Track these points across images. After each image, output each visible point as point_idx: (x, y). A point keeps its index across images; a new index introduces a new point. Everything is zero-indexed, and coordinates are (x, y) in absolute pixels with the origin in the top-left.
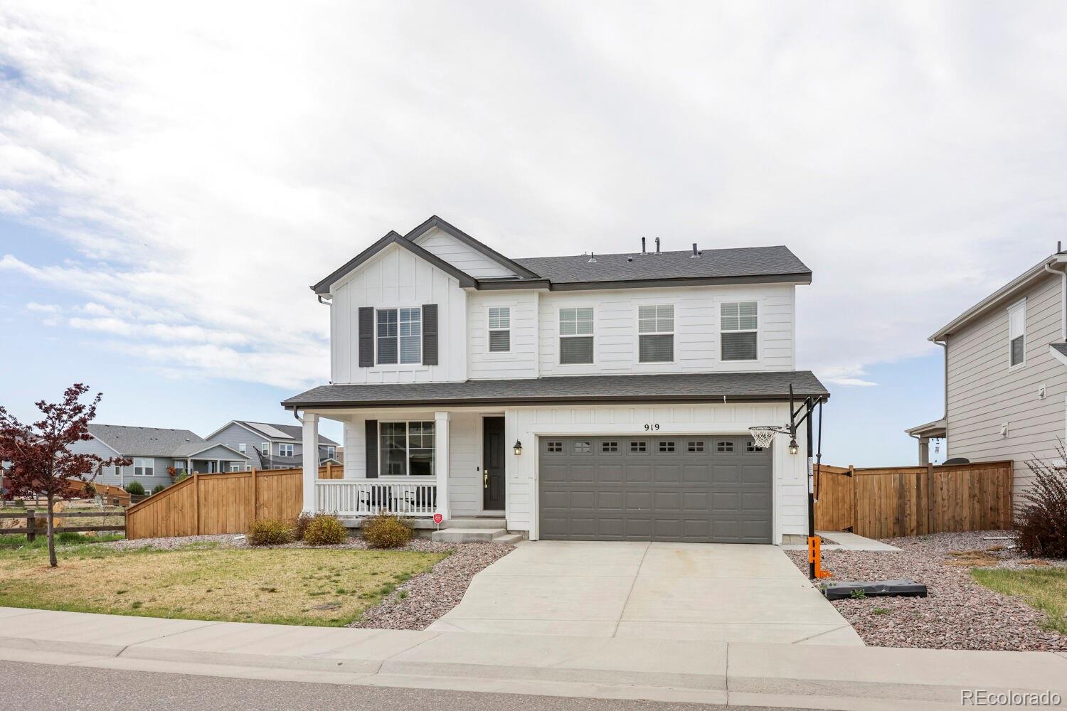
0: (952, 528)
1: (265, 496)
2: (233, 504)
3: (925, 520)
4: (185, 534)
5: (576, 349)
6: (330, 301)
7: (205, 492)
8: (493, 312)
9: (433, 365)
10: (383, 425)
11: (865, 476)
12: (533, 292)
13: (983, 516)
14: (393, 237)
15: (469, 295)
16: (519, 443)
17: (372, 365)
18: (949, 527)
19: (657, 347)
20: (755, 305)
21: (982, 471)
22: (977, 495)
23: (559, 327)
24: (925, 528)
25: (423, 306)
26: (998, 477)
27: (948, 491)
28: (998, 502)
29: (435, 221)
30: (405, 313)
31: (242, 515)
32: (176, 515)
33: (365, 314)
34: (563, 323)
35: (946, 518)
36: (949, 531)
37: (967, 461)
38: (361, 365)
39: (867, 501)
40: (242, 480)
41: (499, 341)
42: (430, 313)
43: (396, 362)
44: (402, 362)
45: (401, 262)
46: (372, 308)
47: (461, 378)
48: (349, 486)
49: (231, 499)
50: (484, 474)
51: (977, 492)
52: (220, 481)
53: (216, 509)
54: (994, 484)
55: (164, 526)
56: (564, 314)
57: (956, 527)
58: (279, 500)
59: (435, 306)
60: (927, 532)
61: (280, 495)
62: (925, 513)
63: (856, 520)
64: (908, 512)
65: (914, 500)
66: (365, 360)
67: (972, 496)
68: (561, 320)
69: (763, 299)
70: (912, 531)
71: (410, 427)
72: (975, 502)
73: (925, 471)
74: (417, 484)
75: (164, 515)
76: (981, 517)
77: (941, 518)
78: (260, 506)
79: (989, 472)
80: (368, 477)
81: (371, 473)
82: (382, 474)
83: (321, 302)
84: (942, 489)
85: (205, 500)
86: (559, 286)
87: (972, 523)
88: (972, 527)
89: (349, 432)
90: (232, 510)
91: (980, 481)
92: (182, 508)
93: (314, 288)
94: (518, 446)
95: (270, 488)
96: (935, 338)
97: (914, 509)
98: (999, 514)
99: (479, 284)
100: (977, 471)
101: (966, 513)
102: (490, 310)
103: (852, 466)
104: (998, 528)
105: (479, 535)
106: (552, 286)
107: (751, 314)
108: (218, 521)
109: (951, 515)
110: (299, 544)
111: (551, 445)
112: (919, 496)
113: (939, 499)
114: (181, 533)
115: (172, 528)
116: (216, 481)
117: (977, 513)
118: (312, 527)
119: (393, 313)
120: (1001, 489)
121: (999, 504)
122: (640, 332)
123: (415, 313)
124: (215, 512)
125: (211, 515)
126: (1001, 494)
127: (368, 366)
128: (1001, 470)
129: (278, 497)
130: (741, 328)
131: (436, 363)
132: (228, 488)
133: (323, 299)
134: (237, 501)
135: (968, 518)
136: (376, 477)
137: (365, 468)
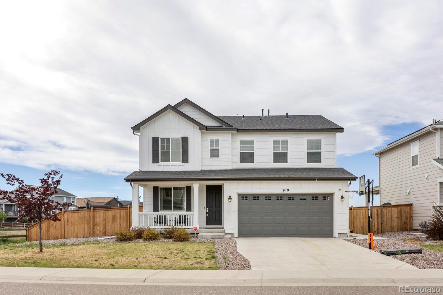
0: (390, 230)
1: (97, 220)
2: (81, 224)
3: (380, 227)
4: (57, 238)
5: (247, 157)
6: (139, 134)
7: (68, 218)
8: (212, 141)
9: (186, 163)
10: (161, 189)
11: (357, 210)
12: (230, 132)
13: (402, 226)
14: (169, 107)
15: (202, 133)
16: (230, 197)
17: (159, 163)
18: (389, 230)
19: (281, 157)
20: (320, 141)
21: (401, 208)
22: (399, 218)
23: (239, 148)
24: (380, 231)
25: (182, 137)
26: (407, 210)
27: (389, 216)
28: (407, 220)
29: (186, 101)
30: (173, 140)
31: (86, 229)
32: (53, 230)
33: (155, 140)
34: (241, 146)
35: (388, 227)
36: (389, 232)
37: (391, 204)
38: (153, 162)
39: (358, 220)
40: (86, 213)
41: (215, 153)
42: (185, 141)
43: (169, 161)
44: (172, 162)
45: (171, 118)
46: (159, 137)
47: (199, 169)
48: (146, 215)
49: (81, 222)
50: (206, 210)
51: (399, 216)
52: (75, 214)
53: (73, 227)
54: (406, 213)
55: (46, 235)
56: (242, 142)
57: (392, 230)
58: (104, 222)
59: (187, 138)
60: (381, 232)
61: (105, 220)
62: (380, 225)
63: (354, 228)
64: (374, 224)
65: (376, 220)
66: (156, 160)
67: (398, 218)
68: (240, 145)
69: (324, 138)
70: (375, 232)
71: (173, 189)
72: (399, 220)
73: (380, 208)
74: (180, 214)
75: (47, 229)
76: (401, 226)
77: (386, 227)
78: (95, 225)
79: (404, 208)
80: (154, 211)
81: (156, 209)
82: (161, 210)
83: (135, 134)
84: (386, 215)
85: (68, 222)
86: (241, 131)
87: (398, 228)
88: (398, 230)
89: (145, 191)
90: (81, 227)
91: (401, 211)
92: (56, 226)
93: (133, 128)
94: (230, 198)
95: (100, 217)
96: (375, 154)
97: (376, 223)
98: (407, 225)
99: (208, 129)
100: (399, 208)
101: (395, 224)
102: (210, 139)
103: (352, 206)
104: (407, 230)
105: (218, 235)
106: (238, 130)
107: (318, 144)
108: (74, 232)
109: (390, 225)
110: (140, 240)
111: (243, 197)
112: (378, 218)
113: (385, 219)
114: (56, 238)
115: (51, 236)
116: (73, 214)
117: (400, 224)
118: (146, 233)
119: (168, 140)
120: (408, 215)
121: (408, 221)
122: (274, 150)
123: (178, 140)
124: (72, 228)
125: (70, 229)
126: (408, 217)
127: (156, 163)
128: (408, 207)
129: (104, 220)
130: (315, 150)
131: (188, 162)
132: (79, 217)
133: (135, 133)
134: (84, 222)
135: (396, 227)
136: (158, 211)
137: (153, 207)
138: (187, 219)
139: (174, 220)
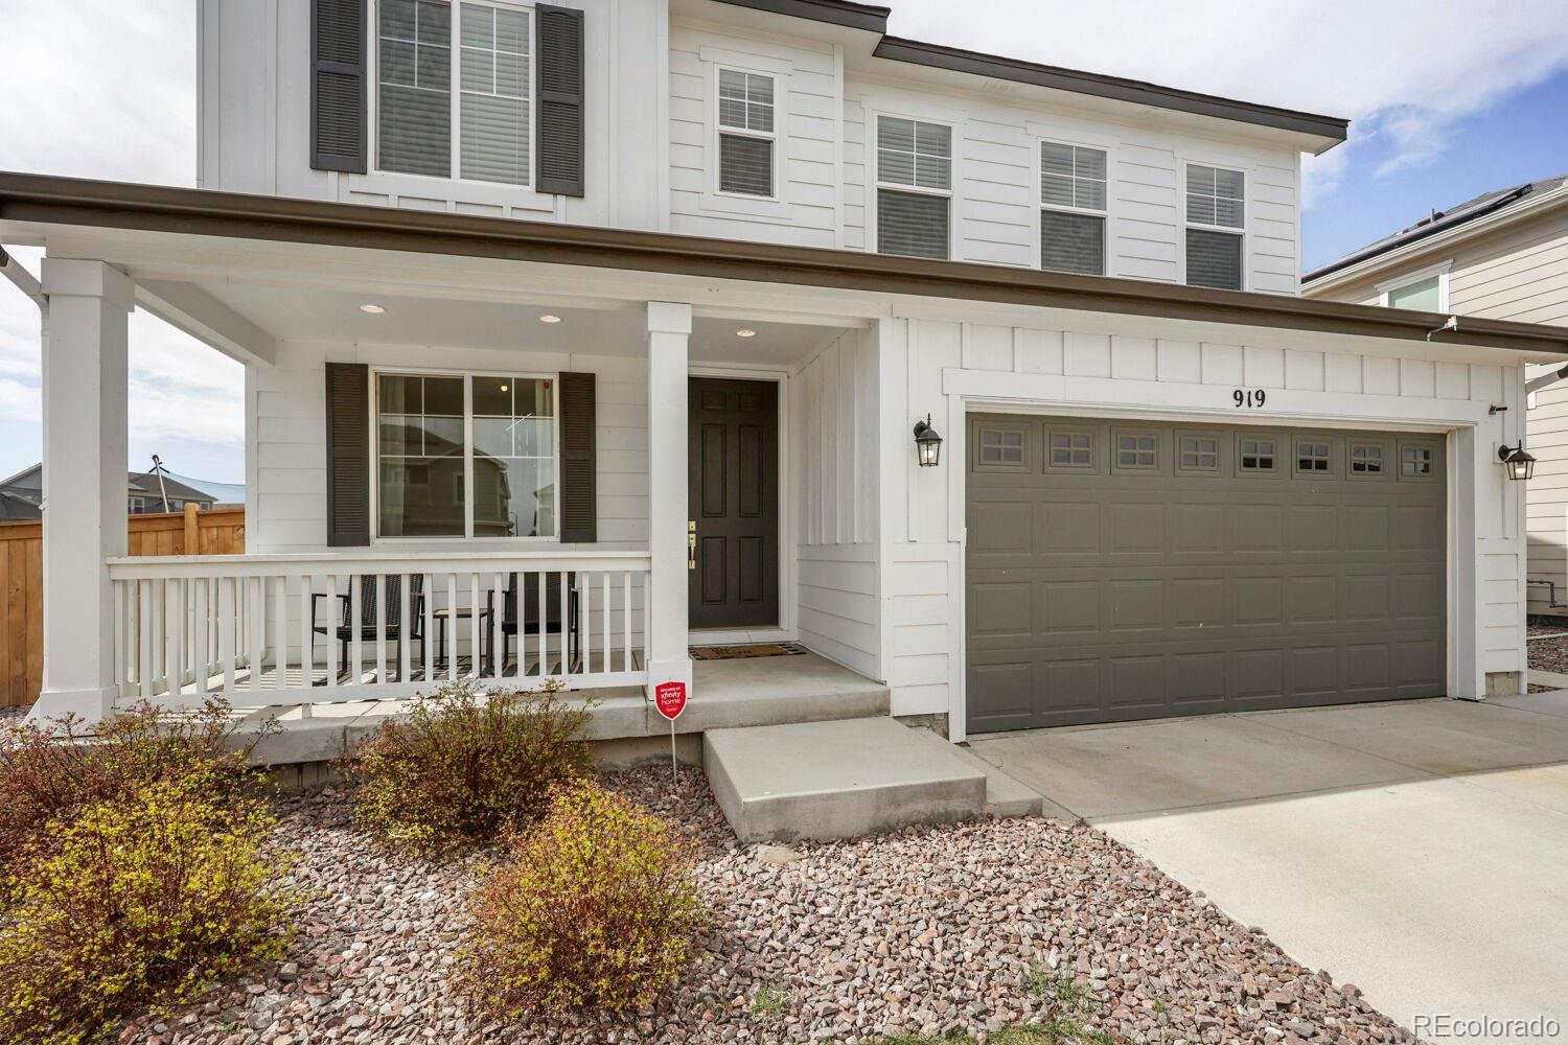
8: (730, 82)
9: (567, 195)
10: (387, 382)
12: (834, 47)
16: (924, 428)
17: (362, 171)
23: (877, 160)
25: (539, 7)
34: (882, 153)
38: (320, 163)
41: (746, 164)
42: (561, 34)
43: (447, 171)
44: (464, 176)
59: (577, 17)
66: (337, 149)
68: (880, 143)
69: (1253, 169)
80: (333, 541)
81: (345, 527)
82: (384, 531)
86: (893, 50)
102: (722, 75)
106: (883, 43)
119: (434, 14)
123: (512, 25)
127: (346, 169)
130: (1218, 222)
131: (578, 193)
136: (365, 542)
137: (324, 515)
138: (574, 597)
139: (476, 605)
